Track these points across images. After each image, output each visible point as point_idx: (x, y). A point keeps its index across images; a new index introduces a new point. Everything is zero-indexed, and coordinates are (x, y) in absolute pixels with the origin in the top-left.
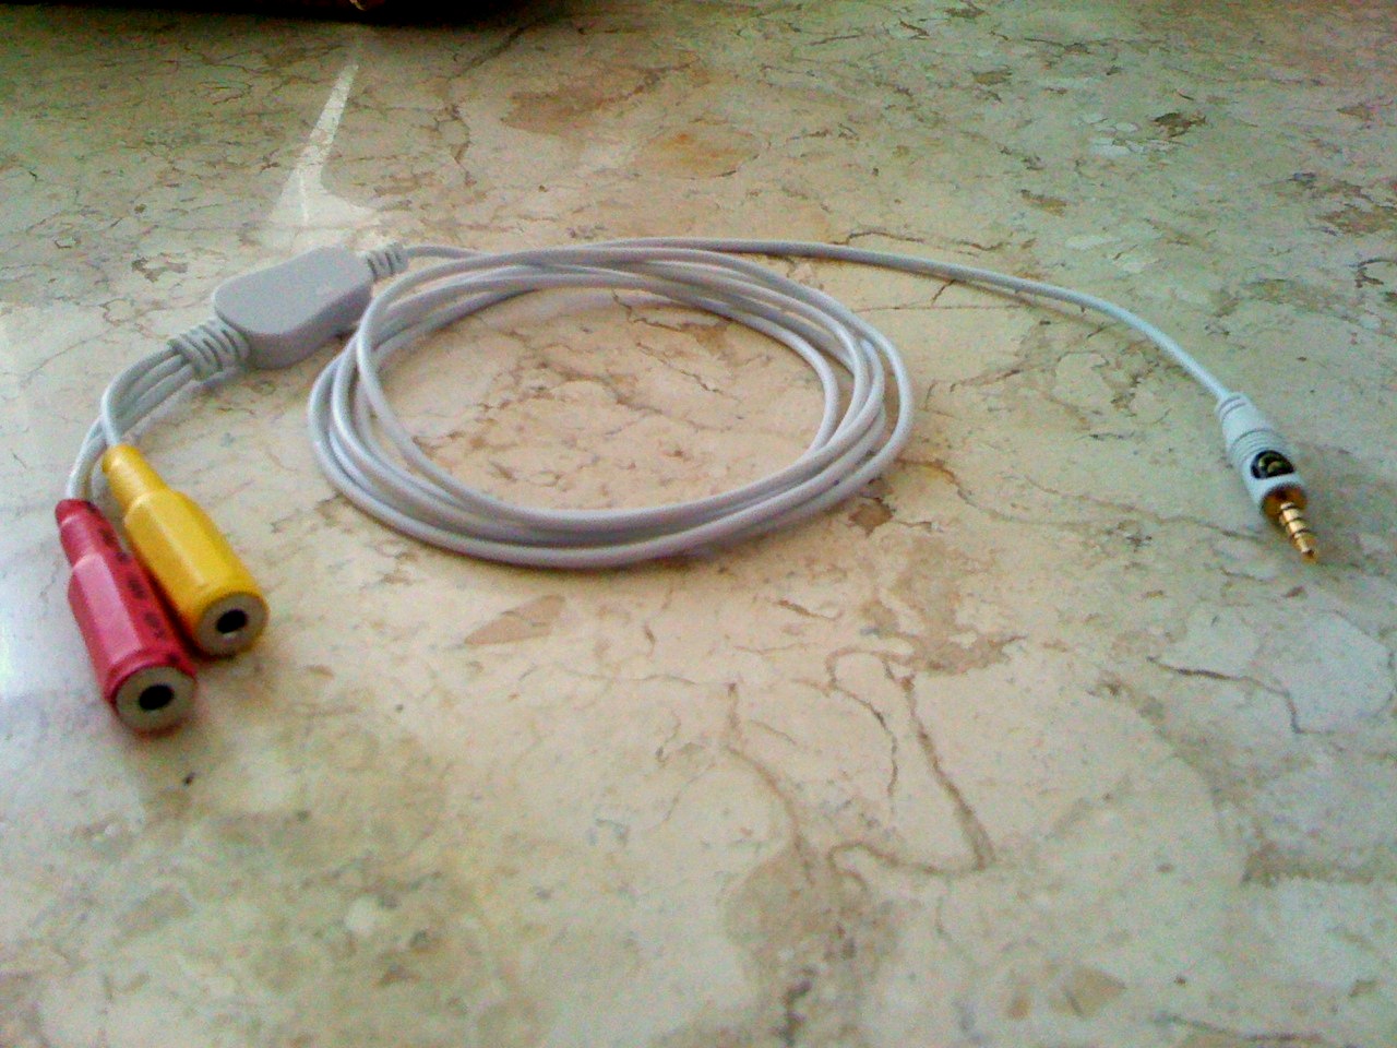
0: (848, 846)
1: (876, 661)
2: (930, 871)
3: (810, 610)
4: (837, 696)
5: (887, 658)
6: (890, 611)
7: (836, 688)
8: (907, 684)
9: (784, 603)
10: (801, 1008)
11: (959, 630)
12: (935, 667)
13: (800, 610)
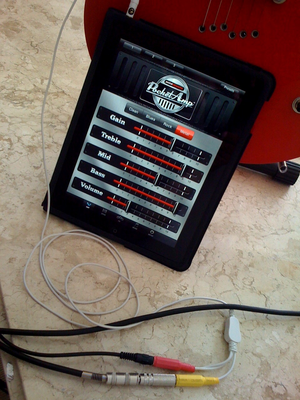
0: (120, 288)
1: (150, 292)
2: (117, 296)
3: (157, 286)
4: (143, 288)
5: (150, 294)
6: (159, 294)
7: (144, 288)
8: (146, 295)
9: (158, 282)
10: (99, 284)
11: (157, 302)
12: (149, 299)
13: (157, 284)
